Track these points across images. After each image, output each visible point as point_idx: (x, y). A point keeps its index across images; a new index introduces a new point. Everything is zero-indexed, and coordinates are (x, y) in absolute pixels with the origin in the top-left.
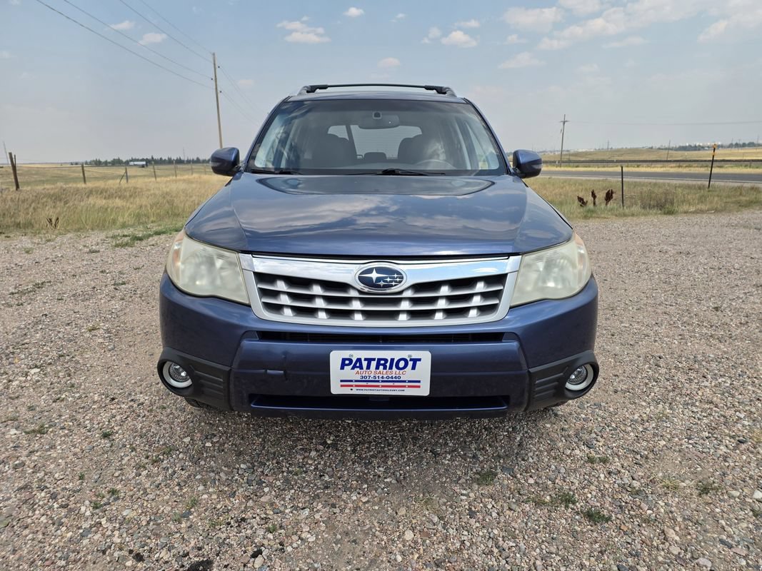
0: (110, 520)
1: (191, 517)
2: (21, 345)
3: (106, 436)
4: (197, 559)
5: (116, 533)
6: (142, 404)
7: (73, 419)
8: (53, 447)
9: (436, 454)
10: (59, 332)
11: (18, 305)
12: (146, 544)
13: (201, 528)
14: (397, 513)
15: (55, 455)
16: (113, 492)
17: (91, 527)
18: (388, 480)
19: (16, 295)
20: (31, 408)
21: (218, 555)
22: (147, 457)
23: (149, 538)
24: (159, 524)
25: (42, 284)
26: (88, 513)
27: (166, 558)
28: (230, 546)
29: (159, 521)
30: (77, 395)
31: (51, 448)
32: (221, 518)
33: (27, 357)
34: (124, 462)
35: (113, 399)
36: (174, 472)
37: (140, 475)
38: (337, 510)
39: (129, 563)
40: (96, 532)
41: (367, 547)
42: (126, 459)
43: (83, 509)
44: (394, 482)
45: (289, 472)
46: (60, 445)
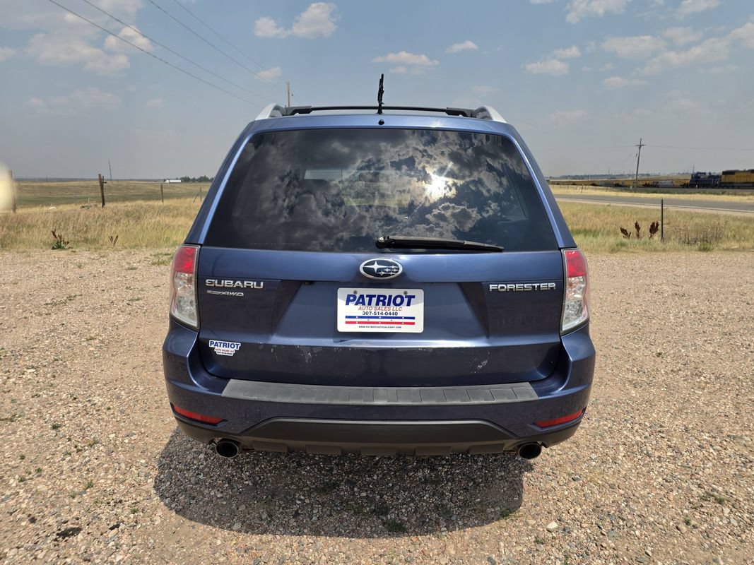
0: (26, 491)
1: (84, 495)
2: (30, 350)
3: (55, 427)
4: (72, 526)
5: (26, 501)
6: (95, 404)
7: (39, 412)
8: (15, 432)
9: (299, 465)
10: (64, 340)
11: (46, 314)
12: (42, 511)
13: (86, 504)
14: (238, 509)
15: (12, 439)
16: (39, 470)
17: (11, 495)
18: (247, 482)
19: (49, 306)
20: (13, 401)
21: (88, 525)
22: (76, 447)
23: (47, 507)
24: (58, 498)
25: (75, 296)
26: (14, 485)
27: (50, 523)
28: (100, 519)
29: (60, 496)
30: (51, 393)
31: (13, 433)
32: (106, 498)
33: (30, 359)
34: (59, 449)
35: (75, 399)
36: (90, 460)
37: (64, 460)
38: (193, 502)
39: (23, 524)
40: (13, 499)
41: (200, 531)
42: (61, 446)
43: (12, 481)
44: (250, 484)
45: (175, 468)
46: (20, 431)
